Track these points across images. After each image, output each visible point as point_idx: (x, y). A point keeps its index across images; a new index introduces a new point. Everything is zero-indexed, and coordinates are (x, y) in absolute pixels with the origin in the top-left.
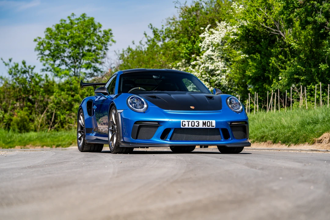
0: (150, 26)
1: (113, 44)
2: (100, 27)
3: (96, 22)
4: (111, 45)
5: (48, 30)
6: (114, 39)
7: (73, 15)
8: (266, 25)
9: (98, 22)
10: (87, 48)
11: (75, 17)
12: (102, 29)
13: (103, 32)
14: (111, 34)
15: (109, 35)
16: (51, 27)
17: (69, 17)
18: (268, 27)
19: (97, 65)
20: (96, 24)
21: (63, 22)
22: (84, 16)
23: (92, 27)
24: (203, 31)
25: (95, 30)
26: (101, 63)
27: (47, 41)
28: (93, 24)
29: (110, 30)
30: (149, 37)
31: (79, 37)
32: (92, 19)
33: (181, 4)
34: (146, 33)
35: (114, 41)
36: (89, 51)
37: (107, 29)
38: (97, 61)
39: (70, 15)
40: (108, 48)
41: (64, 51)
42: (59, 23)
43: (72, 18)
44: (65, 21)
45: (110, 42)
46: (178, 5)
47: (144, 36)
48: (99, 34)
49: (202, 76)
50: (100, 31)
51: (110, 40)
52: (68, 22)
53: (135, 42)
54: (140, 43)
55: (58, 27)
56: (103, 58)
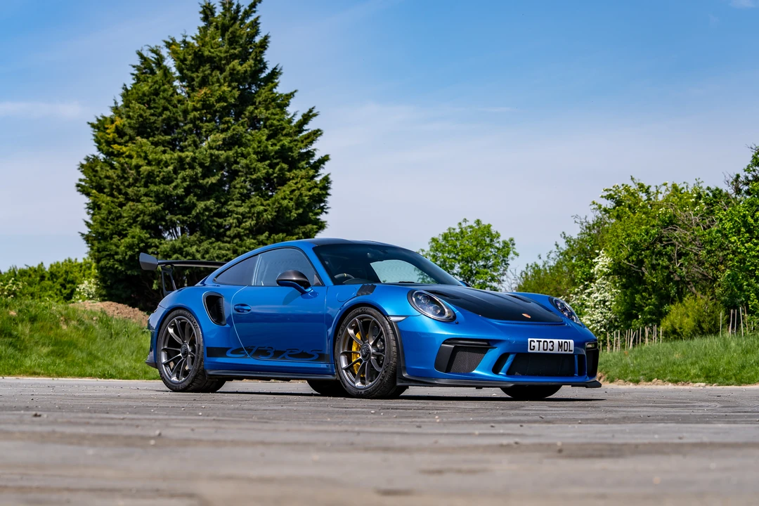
0: (563, 236)
1: (516, 257)
2: (498, 237)
3: (493, 230)
4: (512, 259)
5: (434, 240)
6: (517, 251)
7: (465, 220)
8: (629, 262)
9: (495, 230)
10: (481, 263)
11: (468, 224)
12: (501, 240)
13: (501, 244)
14: (513, 244)
15: (511, 246)
16: (436, 236)
17: (460, 224)
18: (631, 264)
19: (495, 284)
20: (494, 233)
21: (452, 231)
22: (478, 222)
23: (488, 237)
24: (598, 254)
25: (491, 240)
26: (499, 282)
27: (432, 253)
28: (489, 233)
29: (511, 240)
30: (561, 248)
31: (471, 250)
32: (489, 226)
33: (581, 219)
34: (558, 243)
35: (517, 255)
36: (485, 266)
37: (507, 240)
38: (493, 279)
39: (461, 221)
40: (508, 262)
41: (452, 267)
42: (447, 232)
43: (464, 225)
44: (454, 229)
45: (511, 255)
46: (578, 221)
47: (555, 247)
48: (497, 245)
49: (595, 307)
50: (498, 242)
51: (511, 252)
52: (458, 231)
53: (541, 256)
54: (548, 257)
55: (445, 237)
56: (503, 274)
